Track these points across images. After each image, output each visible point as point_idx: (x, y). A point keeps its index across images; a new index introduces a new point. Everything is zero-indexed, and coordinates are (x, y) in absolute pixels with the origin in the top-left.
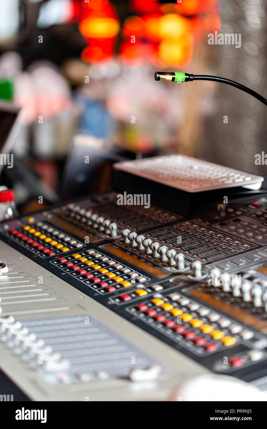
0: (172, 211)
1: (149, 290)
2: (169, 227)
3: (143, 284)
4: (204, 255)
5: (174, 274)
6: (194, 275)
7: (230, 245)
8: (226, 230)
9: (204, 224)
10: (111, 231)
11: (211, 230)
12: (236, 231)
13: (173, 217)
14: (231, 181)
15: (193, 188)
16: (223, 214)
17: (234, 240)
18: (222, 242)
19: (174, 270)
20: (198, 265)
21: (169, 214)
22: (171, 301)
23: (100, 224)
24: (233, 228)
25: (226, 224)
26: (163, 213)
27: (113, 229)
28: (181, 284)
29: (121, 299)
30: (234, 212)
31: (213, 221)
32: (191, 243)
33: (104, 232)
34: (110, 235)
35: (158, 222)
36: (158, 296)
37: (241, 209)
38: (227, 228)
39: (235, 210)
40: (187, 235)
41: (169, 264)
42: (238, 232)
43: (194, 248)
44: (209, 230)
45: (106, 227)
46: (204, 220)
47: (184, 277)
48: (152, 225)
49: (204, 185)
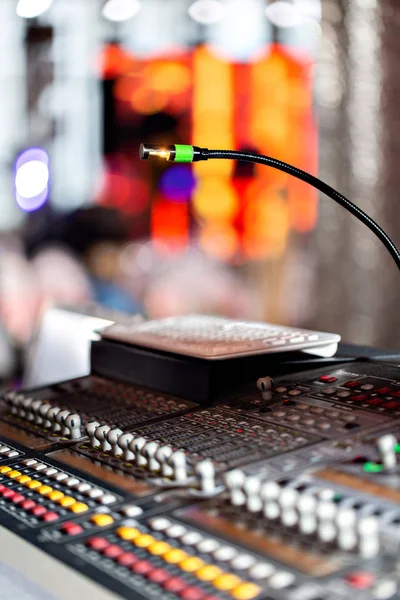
0: (181, 397)
1: (117, 516)
2: (173, 420)
3: (109, 506)
4: (223, 457)
5: (165, 489)
6: (199, 488)
7: (272, 441)
8: (269, 418)
9: (233, 412)
10: (70, 430)
11: (244, 420)
12: (286, 420)
13: (181, 406)
14: (283, 342)
15: (215, 353)
16: (267, 396)
17: (280, 433)
18: (258, 437)
19: (167, 482)
20: (207, 468)
21: (175, 401)
22: (151, 530)
23: (54, 420)
24: (281, 414)
25: (270, 410)
26: (167, 400)
27: (73, 425)
28: (174, 504)
29: (64, 531)
30: (286, 393)
31: (247, 407)
32: (205, 441)
33: (60, 433)
34: (70, 437)
35: (156, 413)
36: (131, 523)
37: (300, 387)
38: (272, 416)
39: (289, 388)
40: (200, 429)
41: (160, 474)
42: (289, 421)
43: (208, 448)
44: (238, 420)
45: (63, 423)
46: (233, 405)
47: (182, 493)
48: (144, 418)
49: (234, 349)
